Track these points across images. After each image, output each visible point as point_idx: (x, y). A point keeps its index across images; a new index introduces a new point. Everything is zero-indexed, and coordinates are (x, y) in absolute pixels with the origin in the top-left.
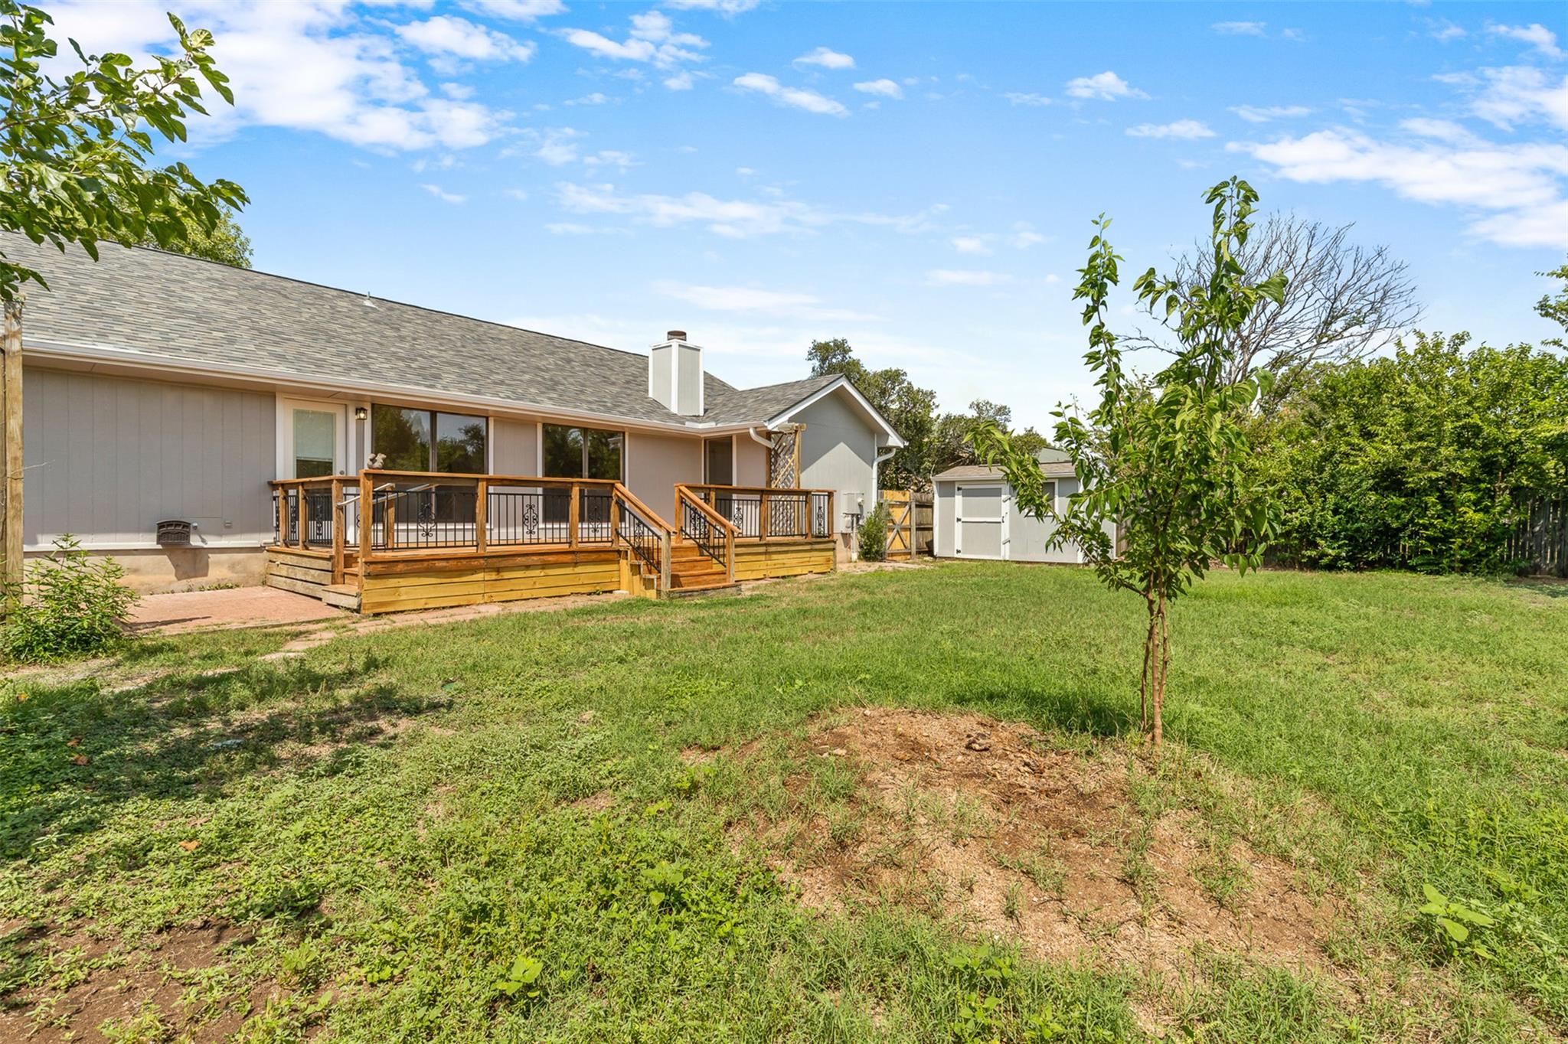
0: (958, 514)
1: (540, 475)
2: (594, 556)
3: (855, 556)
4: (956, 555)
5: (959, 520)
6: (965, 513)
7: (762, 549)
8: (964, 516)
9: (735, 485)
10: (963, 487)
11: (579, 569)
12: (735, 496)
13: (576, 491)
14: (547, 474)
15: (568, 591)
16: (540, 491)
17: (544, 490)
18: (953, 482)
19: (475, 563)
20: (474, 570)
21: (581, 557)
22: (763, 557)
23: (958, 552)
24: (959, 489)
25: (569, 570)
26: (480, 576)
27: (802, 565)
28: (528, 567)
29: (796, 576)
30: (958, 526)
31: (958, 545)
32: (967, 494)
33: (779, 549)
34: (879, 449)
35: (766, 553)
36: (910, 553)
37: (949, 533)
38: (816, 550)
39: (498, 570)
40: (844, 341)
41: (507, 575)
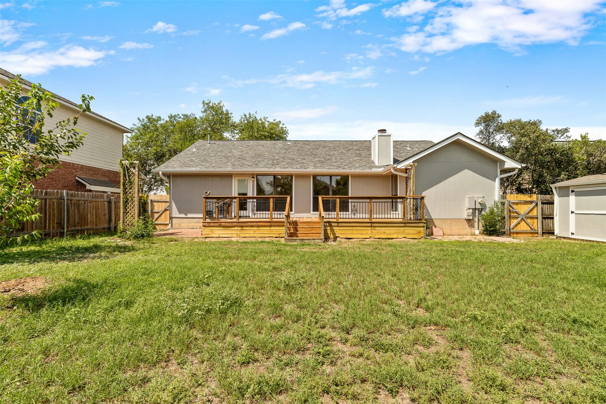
0: (572, 208)
1: (255, 195)
2: (278, 224)
3: (477, 232)
4: (571, 236)
5: (572, 212)
6: (577, 208)
7: (370, 225)
8: (577, 209)
9: (350, 195)
10: (575, 190)
11: (272, 228)
12: (350, 200)
13: (271, 200)
14: (258, 194)
15: (267, 235)
16: (255, 200)
17: (257, 200)
18: (568, 187)
19: (234, 224)
20: (234, 226)
21: (273, 224)
22: (370, 228)
23: (572, 234)
24: (572, 191)
25: (268, 228)
26: (236, 228)
27: (398, 233)
28: (252, 226)
29: (392, 239)
30: (572, 217)
31: (572, 229)
32: (578, 194)
33: (380, 225)
34: (501, 171)
35: (371, 226)
36: (538, 233)
37: (565, 222)
38: (409, 226)
39: (242, 227)
40: (494, 113)
41: (245, 228)
